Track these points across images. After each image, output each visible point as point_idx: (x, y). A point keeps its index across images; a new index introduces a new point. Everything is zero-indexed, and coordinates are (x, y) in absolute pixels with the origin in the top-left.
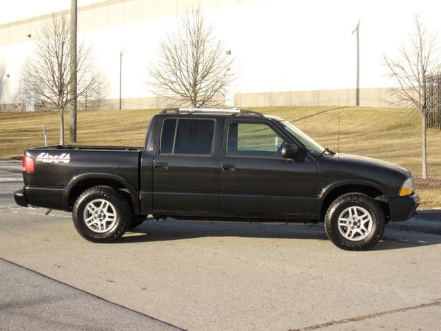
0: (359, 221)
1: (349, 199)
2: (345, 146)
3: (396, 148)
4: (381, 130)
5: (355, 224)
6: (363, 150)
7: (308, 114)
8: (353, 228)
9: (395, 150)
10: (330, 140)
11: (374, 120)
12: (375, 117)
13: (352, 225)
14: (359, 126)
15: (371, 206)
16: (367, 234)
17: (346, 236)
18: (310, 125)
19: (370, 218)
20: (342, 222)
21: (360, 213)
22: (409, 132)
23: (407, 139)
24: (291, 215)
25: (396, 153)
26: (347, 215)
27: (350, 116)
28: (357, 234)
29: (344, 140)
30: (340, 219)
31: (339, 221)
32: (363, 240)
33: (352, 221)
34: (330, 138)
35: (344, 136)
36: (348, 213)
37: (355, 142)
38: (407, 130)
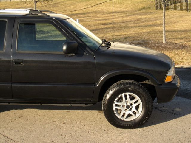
0: (131, 105)
1: (122, 86)
2: (117, 19)
3: (143, 21)
4: (135, 11)
5: (128, 107)
6: (127, 22)
7: (99, 3)
8: (126, 110)
9: (143, 22)
10: (110, 16)
11: (132, 5)
12: (132, 4)
13: (125, 108)
14: (124, 8)
15: (141, 92)
16: (137, 115)
17: (120, 117)
18: (100, 8)
19: (140, 101)
20: (116, 105)
21: (132, 98)
22: (149, 11)
23: (149, 16)
24: (73, 100)
25: (144, 24)
26: (120, 99)
27: (120, 3)
28: (129, 115)
29: (117, 16)
30: (115, 103)
31: (114, 105)
32: (134, 120)
33: (125, 105)
34: (110, 15)
35: (117, 14)
36: (121, 98)
37: (123, 17)
38: (148, 11)
